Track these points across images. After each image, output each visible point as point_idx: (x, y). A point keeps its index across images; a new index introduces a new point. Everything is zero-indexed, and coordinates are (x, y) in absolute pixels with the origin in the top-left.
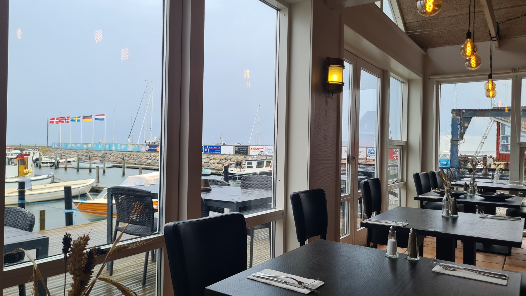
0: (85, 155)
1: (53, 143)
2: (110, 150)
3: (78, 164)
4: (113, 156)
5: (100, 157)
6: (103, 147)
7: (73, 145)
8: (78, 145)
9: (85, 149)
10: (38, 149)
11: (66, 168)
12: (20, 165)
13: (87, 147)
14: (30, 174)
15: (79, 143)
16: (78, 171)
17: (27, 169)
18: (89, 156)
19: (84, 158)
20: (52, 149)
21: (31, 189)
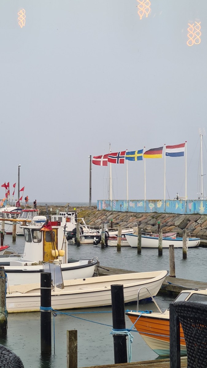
0: (152, 222)
1: (98, 201)
2: (196, 212)
3: (140, 240)
4: (201, 224)
5: (179, 226)
6: (182, 208)
7: (132, 204)
8: (140, 204)
9: (152, 211)
10: (75, 211)
11: (119, 248)
12: (45, 241)
13: (156, 208)
14: (60, 258)
15: (141, 201)
16: (139, 253)
17: (57, 249)
18: (159, 225)
19: (149, 228)
20: (97, 212)
21: (62, 286)
